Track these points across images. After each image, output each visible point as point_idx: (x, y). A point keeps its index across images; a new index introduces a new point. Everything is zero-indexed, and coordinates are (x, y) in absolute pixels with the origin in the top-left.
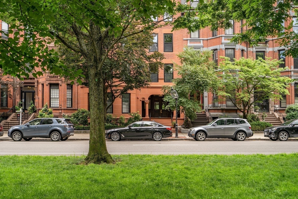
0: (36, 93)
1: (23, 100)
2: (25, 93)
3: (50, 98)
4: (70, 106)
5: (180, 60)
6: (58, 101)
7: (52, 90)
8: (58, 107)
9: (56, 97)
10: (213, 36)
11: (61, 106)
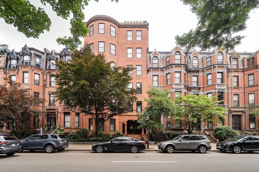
0: (57, 119)
1: (49, 123)
2: (50, 118)
3: (65, 121)
4: (78, 127)
5: (149, 95)
6: (70, 123)
7: (66, 116)
8: (70, 127)
9: (68, 121)
10: (167, 84)
11: (71, 127)
